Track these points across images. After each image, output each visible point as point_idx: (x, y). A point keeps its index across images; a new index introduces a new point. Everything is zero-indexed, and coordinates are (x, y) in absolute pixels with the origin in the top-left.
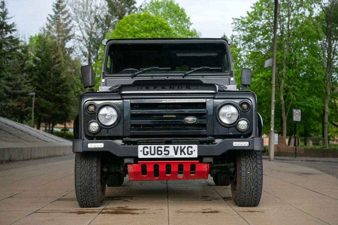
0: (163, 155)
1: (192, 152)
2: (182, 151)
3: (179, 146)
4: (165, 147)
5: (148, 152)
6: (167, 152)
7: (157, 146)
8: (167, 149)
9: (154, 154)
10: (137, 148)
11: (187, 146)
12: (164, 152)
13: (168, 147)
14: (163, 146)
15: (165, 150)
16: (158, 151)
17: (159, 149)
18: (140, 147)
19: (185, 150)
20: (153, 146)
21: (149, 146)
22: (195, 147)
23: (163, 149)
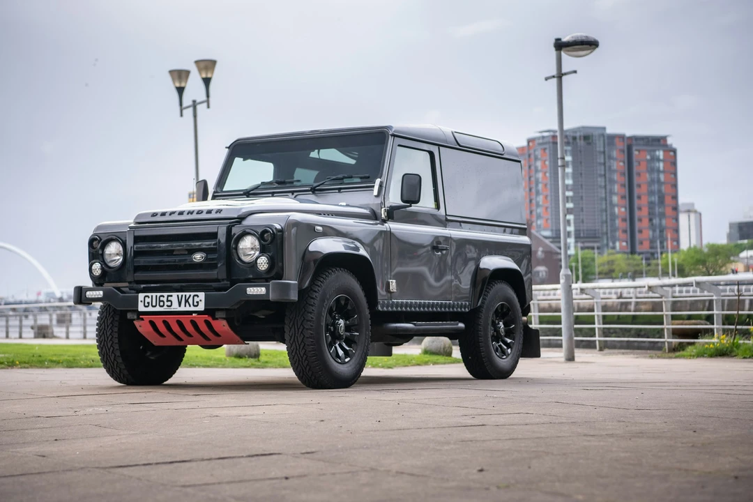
0: (165, 307)
1: (198, 302)
2: (187, 301)
3: (184, 294)
4: (168, 296)
5: (148, 303)
6: (169, 304)
7: (159, 294)
8: (170, 298)
9: (155, 306)
10: (138, 296)
11: (192, 294)
12: (166, 303)
13: (171, 296)
14: (166, 294)
15: (168, 301)
16: (160, 301)
17: (162, 299)
18: (141, 296)
19: (191, 301)
20: (154, 295)
21: (150, 294)
22: (202, 295)
23: (165, 299)
